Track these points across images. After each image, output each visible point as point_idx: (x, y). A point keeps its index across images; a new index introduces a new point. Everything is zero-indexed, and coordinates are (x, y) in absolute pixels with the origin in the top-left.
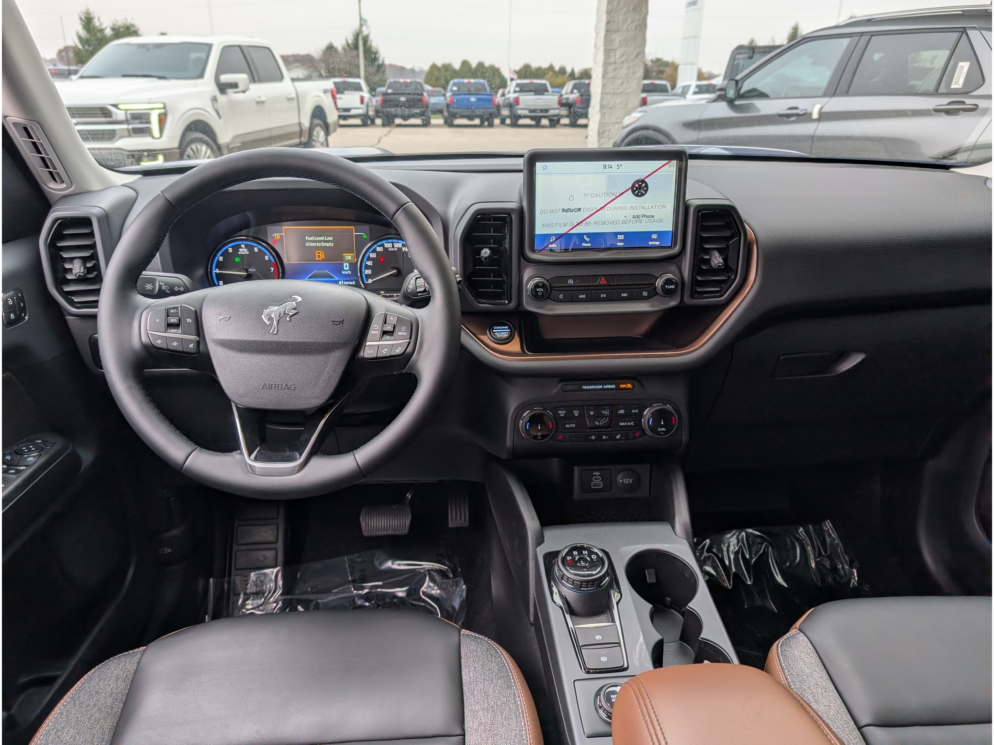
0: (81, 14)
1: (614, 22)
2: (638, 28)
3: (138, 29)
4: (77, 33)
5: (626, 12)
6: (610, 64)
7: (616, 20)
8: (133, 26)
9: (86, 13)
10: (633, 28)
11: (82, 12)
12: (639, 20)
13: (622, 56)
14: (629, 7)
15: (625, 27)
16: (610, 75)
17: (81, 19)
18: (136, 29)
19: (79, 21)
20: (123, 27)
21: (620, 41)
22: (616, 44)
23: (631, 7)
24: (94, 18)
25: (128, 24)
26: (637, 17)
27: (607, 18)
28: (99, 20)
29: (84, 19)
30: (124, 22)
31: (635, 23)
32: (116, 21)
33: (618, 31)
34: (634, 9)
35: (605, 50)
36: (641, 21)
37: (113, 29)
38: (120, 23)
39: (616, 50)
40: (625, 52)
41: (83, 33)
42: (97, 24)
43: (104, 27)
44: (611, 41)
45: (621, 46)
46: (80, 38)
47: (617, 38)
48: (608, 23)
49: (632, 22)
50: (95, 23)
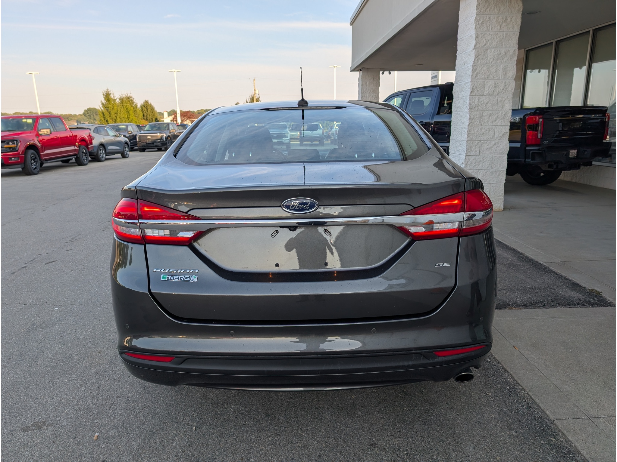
0: (103, 92)
2: (375, 99)
3: (133, 99)
4: (101, 101)
5: (369, 92)
7: (366, 96)
8: (131, 97)
9: (106, 91)
11: (104, 91)
12: (376, 95)
14: (371, 91)
17: (104, 95)
18: (132, 99)
19: (102, 96)
20: (126, 98)
24: (110, 94)
25: (128, 96)
26: (375, 95)
28: (113, 95)
29: (105, 94)
30: (126, 95)
32: (122, 95)
37: (120, 99)
38: (124, 96)
41: (104, 101)
42: (112, 97)
43: (116, 98)
46: (103, 104)
50: (111, 96)
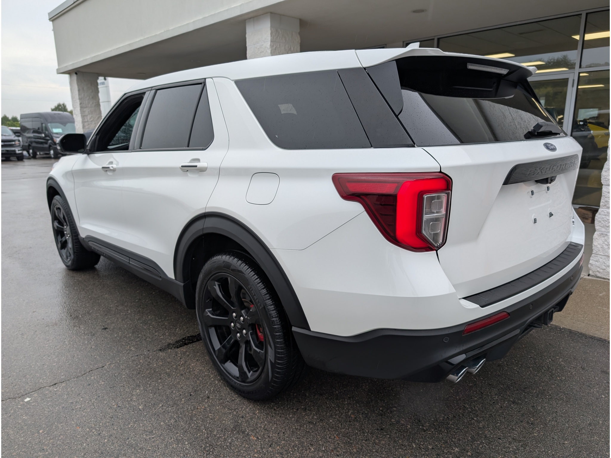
1: (84, 103)
6: (85, 122)
10: (94, 106)
13: (91, 118)
15: (89, 105)
16: (87, 127)
21: (88, 112)
22: (87, 113)
23: (91, 97)
26: (95, 101)
27: (80, 101)
31: (95, 104)
33: (86, 107)
34: (92, 98)
35: (81, 116)
36: (97, 103)
39: (87, 116)
40: (92, 116)
44: (84, 112)
45: (89, 114)
47: (87, 111)
48: (80, 104)
49: (93, 103)
